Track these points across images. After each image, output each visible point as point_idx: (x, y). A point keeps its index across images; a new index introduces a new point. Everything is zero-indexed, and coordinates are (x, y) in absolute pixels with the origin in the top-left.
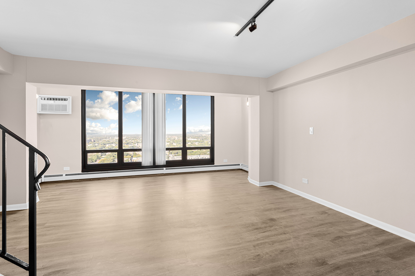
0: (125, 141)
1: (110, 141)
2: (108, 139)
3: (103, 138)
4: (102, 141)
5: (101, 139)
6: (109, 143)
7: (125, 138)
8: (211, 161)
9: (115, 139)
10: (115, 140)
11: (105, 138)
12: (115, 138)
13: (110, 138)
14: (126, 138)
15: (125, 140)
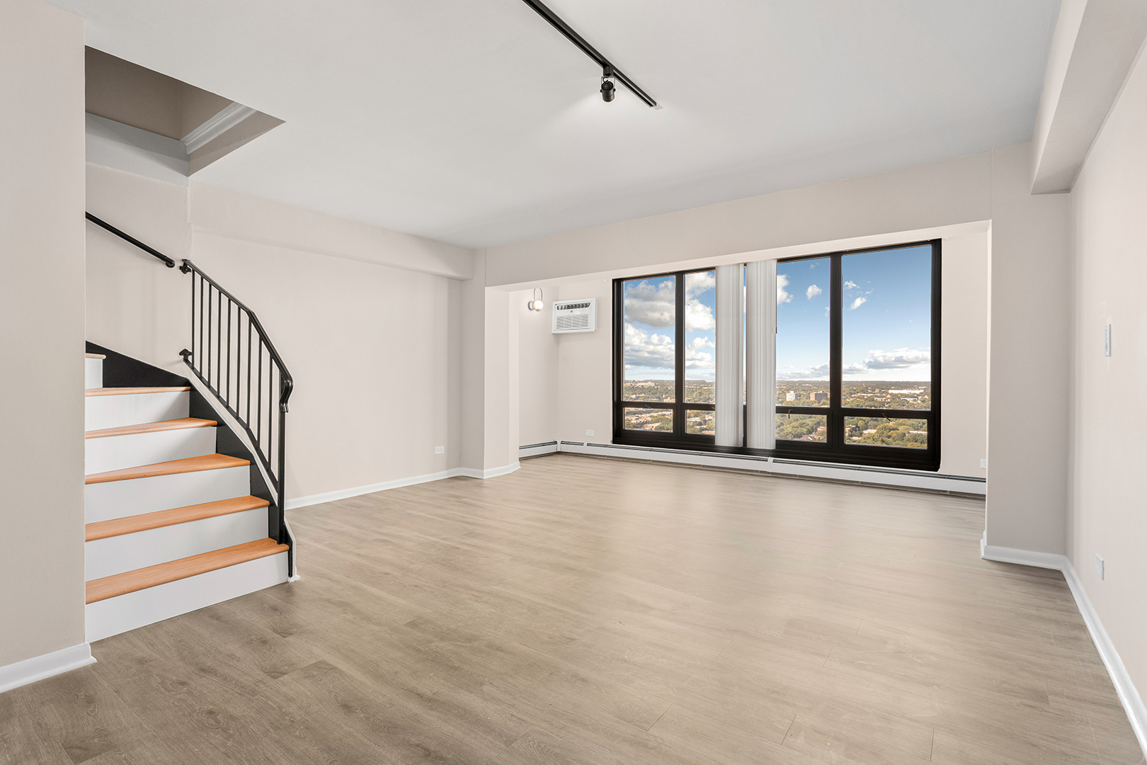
0: (919, 401)
1: (875, 399)
2: (870, 393)
3: (858, 391)
4: (854, 397)
5: (851, 394)
6: (872, 404)
7: (921, 393)
8: (928, 459)
9: (891, 394)
10: (889, 396)
11: (863, 391)
12: (890, 391)
13: (877, 391)
14: (922, 391)
15: (920, 397)
